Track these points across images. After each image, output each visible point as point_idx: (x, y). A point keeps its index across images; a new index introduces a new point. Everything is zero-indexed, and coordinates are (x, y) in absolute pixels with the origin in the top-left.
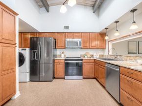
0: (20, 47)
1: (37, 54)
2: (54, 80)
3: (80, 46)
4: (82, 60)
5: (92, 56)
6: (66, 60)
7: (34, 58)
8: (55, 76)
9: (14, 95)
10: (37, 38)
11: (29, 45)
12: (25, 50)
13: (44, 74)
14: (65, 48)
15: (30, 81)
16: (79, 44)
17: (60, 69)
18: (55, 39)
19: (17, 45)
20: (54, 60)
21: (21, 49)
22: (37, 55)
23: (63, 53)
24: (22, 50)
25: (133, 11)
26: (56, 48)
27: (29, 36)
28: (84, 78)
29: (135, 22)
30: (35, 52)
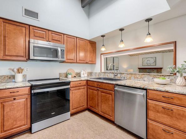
3: (63, 57)
14: (29, 60)
16: (60, 54)
25: (148, 20)
28: (72, 115)
29: (150, 34)
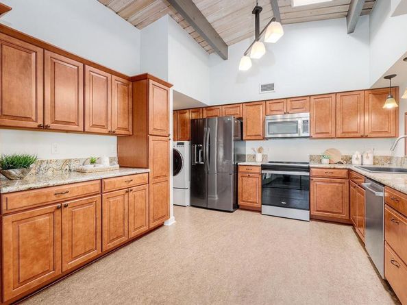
0: (174, 140)
1: (202, 152)
2: (237, 211)
4: (308, 169)
5: (348, 159)
6: (264, 167)
7: (198, 160)
8: (240, 203)
9: (167, 219)
10: (204, 119)
11: (189, 136)
12: (183, 144)
13: (217, 198)
14: (264, 139)
15: (192, 206)
17: (251, 189)
18: (241, 119)
19: (171, 137)
20: (236, 167)
21: (176, 142)
22: (202, 156)
23: (260, 150)
24: (178, 144)
26: (242, 139)
27: (189, 116)
30: (200, 148)
